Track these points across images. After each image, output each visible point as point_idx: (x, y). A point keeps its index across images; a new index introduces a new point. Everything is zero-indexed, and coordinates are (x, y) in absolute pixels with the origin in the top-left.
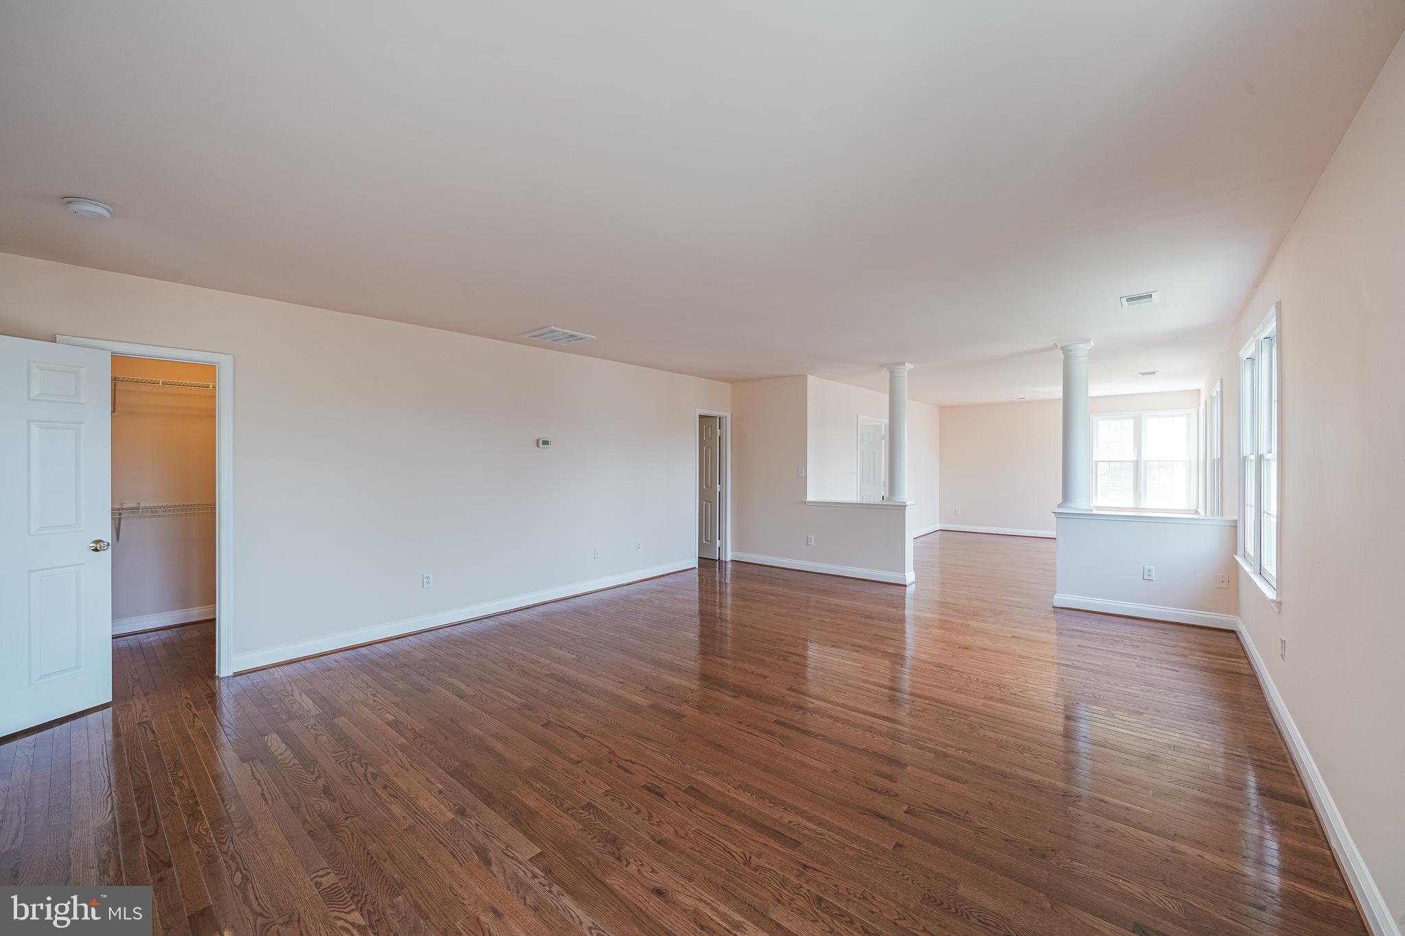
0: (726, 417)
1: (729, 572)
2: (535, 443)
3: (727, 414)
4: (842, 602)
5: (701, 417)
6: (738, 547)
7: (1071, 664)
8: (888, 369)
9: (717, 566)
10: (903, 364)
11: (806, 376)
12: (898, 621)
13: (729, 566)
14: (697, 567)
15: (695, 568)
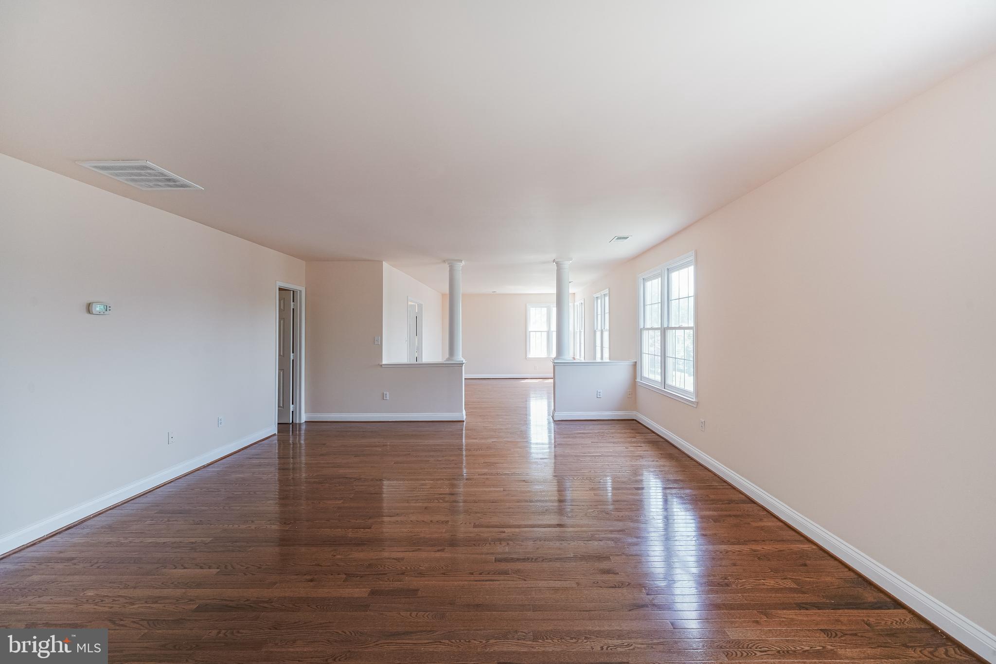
0: (300, 291)
1: (303, 432)
2: (84, 308)
3: (301, 288)
4: (431, 442)
5: (280, 289)
6: (312, 408)
7: (600, 454)
8: (449, 264)
9: (291, 430)
10: (461, 261)
11: (381, 263)
12: (487, 448)
13: (303, 427)
14: (277, 433)
15: (274, 435)
